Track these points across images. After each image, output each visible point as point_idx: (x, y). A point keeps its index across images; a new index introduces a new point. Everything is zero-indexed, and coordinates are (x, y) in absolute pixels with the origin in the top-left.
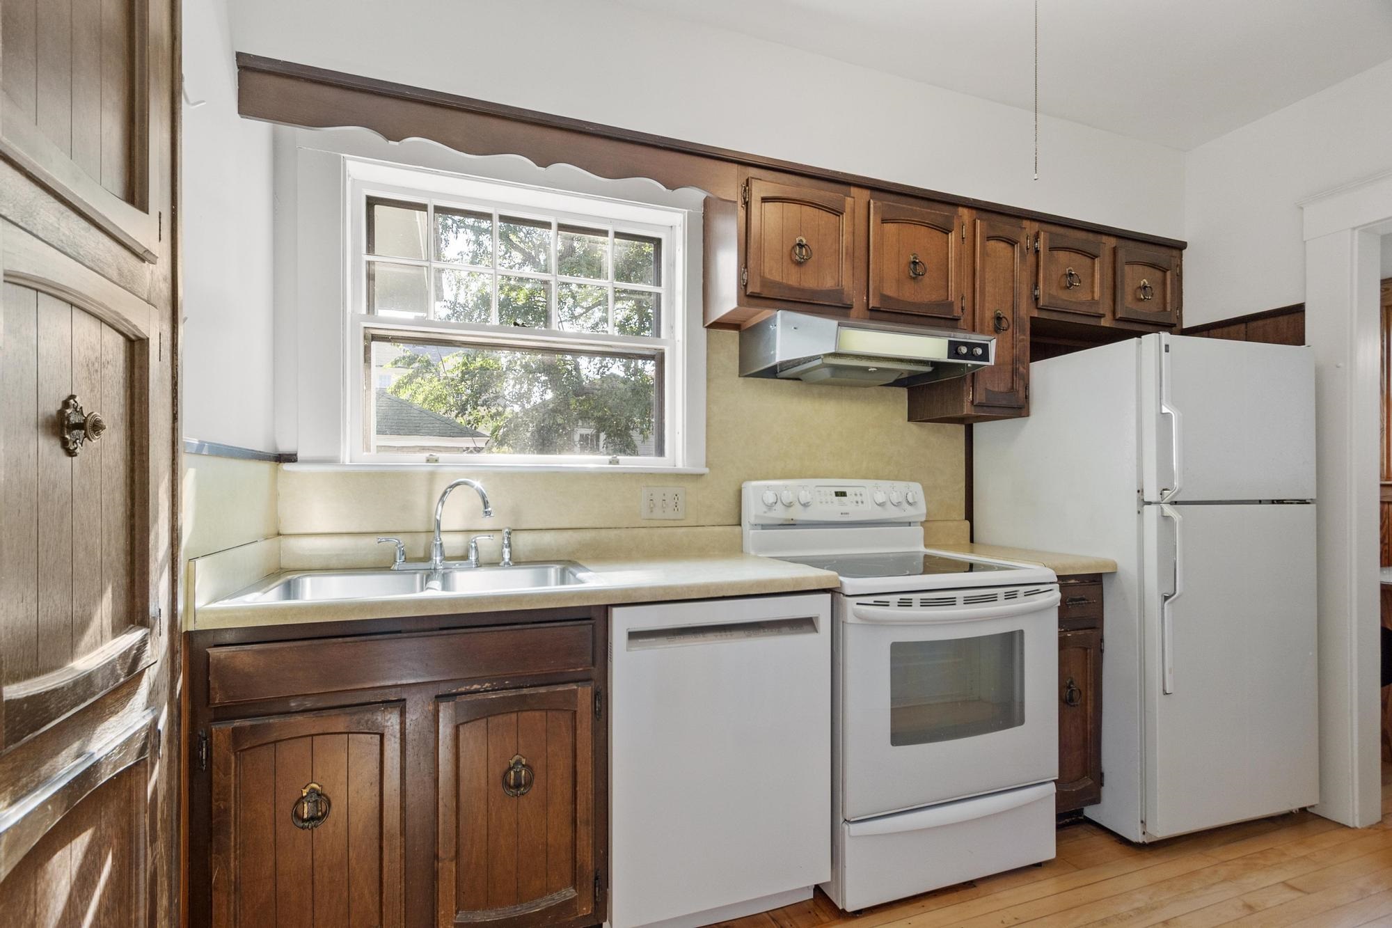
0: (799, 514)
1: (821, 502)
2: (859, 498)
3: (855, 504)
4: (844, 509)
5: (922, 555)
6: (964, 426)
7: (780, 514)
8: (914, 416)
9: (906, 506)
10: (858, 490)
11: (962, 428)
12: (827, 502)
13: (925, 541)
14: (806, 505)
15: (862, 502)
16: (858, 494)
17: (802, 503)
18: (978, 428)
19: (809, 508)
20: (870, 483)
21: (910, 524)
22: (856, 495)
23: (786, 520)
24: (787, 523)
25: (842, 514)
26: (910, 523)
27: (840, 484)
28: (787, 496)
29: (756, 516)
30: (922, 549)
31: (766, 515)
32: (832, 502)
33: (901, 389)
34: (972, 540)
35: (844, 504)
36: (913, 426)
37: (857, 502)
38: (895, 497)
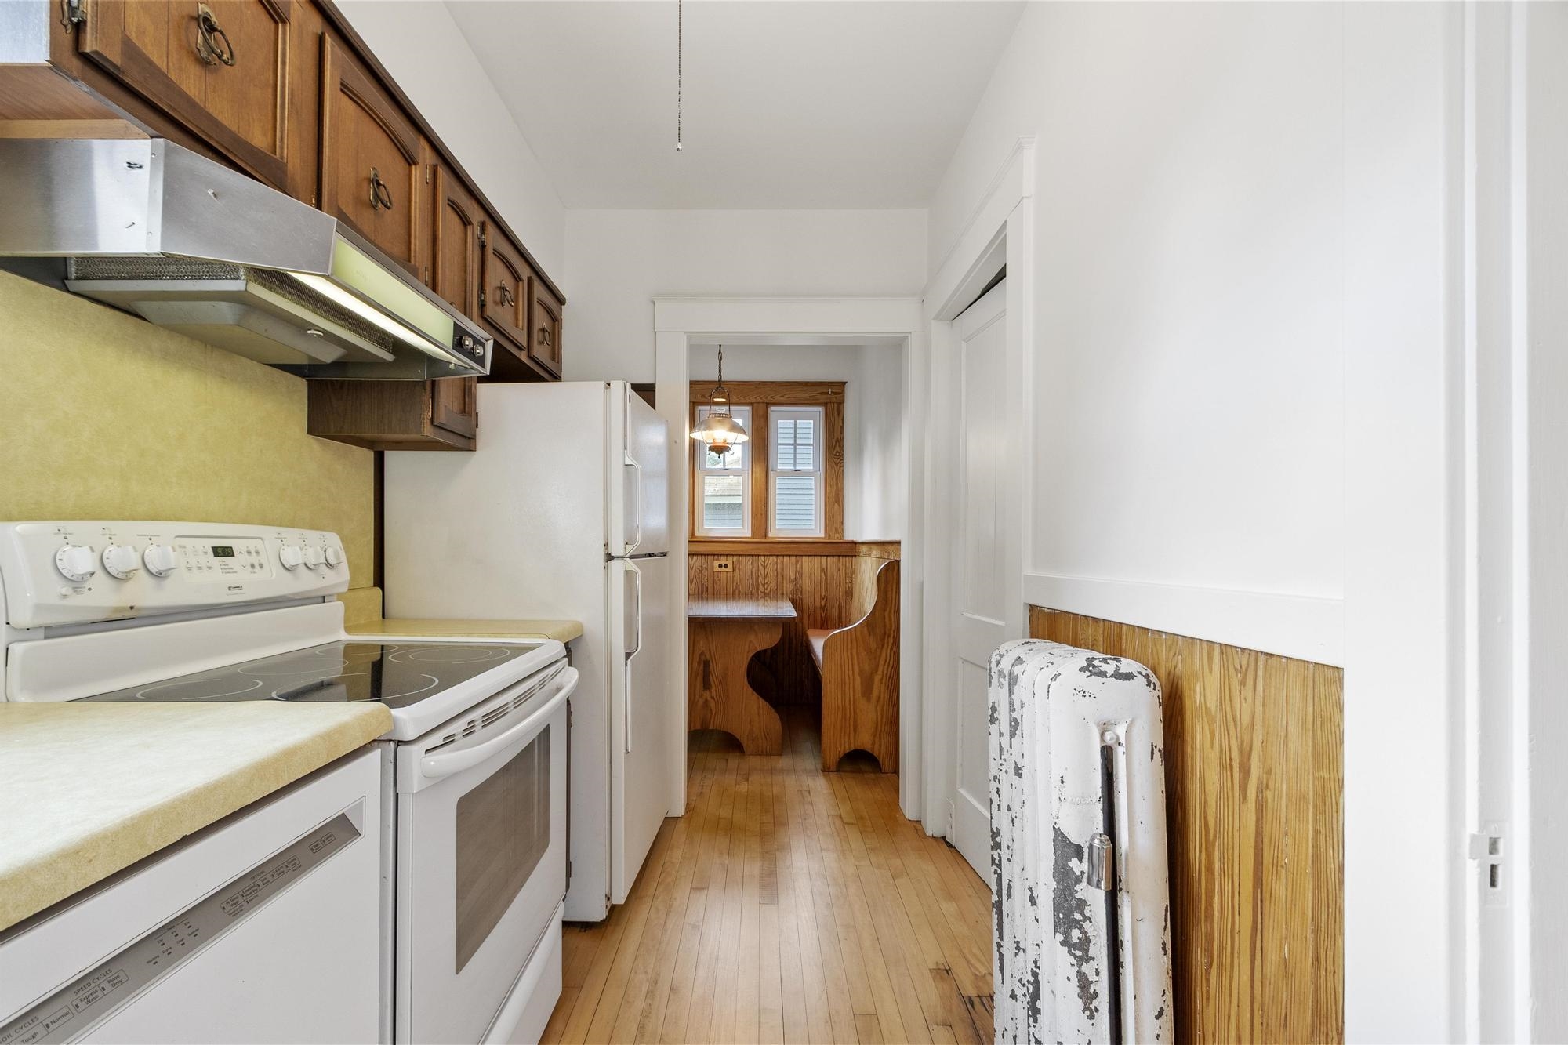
0: (145, 595)
1: (189, 568)
2: (254, 559)
3: (250, 569)
4: (232, 579)
5: (342, 647)
6: (372, 453)
7: (103, 598)
8: (317, 426)
9: (323, 568)
10: (252, 544)
11: (370, 455)
12: (200, 568)
13: (345, 623)
14: (159, 576)
15: (261, 566)
16: (253, 552)
17: (154, 571)
18: (392, 458)
19: (168, 582)
20: (269, 532)
21: (323, 599)
22: (249, 553)
23: (117, 610)
24: (119, 616)
25: (230, 589)
26: (324, 597)
27: (223, 532)
28: (120, 558)
29: (39, 608)
30: (344, 636)
31: (66, 602)
32: (210, 568)
33: (299, 378)
34: (383, 617)
35: (229, 571)
36: (314, 442)
37: (253, 566)
38: (312, 556)
